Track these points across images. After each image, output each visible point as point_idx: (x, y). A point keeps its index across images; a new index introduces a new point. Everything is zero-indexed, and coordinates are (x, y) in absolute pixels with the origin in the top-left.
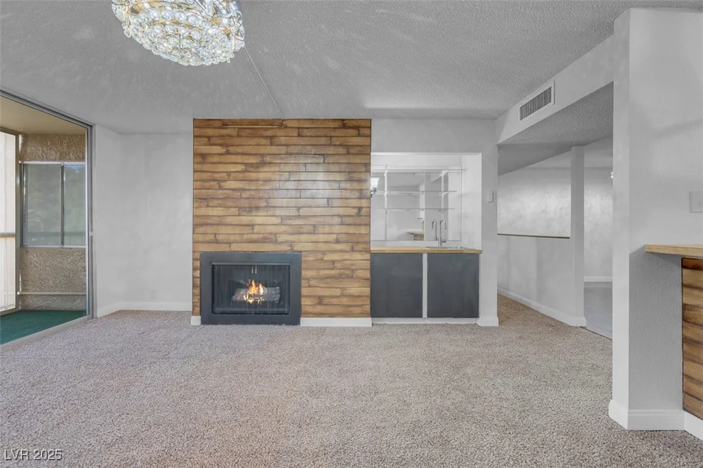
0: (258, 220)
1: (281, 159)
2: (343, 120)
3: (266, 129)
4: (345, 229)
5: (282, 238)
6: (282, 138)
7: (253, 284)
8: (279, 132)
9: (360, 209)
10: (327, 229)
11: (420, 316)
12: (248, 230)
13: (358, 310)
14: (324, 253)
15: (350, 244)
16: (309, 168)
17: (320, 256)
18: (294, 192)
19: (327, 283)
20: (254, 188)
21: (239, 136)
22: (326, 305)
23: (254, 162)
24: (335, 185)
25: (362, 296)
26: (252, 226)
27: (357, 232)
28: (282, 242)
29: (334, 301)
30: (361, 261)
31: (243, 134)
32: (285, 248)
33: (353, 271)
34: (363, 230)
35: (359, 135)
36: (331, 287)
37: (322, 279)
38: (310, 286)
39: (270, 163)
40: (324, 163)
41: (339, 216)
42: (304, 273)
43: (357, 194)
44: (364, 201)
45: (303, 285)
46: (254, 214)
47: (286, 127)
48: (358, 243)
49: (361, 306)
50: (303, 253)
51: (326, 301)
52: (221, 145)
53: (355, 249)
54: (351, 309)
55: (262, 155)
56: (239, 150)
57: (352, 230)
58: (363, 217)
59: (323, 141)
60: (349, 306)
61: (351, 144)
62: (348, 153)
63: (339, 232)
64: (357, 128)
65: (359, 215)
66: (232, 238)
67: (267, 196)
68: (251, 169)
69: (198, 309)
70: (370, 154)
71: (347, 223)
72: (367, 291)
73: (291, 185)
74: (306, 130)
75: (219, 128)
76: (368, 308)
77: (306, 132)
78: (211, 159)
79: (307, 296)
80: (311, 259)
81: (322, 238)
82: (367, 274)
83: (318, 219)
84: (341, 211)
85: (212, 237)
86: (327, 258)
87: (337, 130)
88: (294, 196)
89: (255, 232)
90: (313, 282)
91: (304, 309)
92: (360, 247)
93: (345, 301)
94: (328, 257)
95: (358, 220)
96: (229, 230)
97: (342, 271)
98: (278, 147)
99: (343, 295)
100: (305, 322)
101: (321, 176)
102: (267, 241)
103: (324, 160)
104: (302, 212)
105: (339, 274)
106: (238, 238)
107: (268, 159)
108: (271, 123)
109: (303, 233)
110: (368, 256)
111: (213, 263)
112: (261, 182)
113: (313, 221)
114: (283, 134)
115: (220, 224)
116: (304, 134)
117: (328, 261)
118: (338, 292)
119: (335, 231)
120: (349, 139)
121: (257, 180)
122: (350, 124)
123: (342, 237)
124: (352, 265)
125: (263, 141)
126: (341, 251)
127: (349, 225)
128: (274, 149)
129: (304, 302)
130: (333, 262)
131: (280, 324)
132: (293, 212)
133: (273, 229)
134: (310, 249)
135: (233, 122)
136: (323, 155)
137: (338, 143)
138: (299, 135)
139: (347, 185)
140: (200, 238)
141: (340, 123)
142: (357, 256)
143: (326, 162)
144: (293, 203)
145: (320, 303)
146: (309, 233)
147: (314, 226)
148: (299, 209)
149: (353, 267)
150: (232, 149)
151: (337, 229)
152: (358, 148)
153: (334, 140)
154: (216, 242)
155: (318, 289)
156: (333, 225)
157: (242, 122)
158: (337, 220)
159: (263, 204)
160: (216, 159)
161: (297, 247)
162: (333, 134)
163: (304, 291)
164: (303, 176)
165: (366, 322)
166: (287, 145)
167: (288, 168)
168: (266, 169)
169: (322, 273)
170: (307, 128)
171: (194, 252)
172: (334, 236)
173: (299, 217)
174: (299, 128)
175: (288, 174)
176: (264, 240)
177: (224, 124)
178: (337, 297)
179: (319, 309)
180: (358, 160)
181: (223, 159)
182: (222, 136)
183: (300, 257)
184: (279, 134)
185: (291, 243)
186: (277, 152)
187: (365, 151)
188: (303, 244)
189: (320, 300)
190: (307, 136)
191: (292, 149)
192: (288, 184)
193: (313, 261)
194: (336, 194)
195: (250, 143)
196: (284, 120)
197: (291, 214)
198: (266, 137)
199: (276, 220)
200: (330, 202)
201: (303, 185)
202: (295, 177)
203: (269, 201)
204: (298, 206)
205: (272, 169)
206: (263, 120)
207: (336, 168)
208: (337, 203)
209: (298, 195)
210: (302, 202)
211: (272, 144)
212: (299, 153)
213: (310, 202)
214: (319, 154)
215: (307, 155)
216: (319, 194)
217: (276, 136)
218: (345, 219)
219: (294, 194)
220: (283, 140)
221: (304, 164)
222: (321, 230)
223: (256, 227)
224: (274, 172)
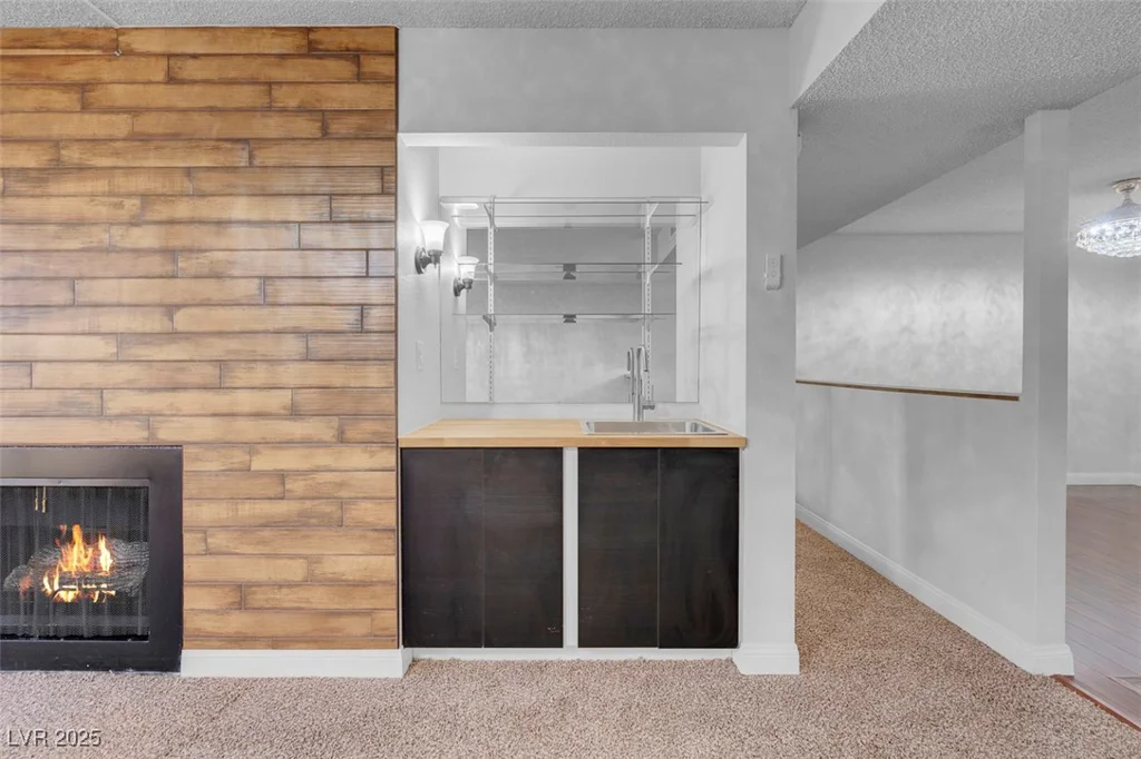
0: (47, 346)
1: (116, 154)
2: (309, 30)
3: (67, 60)
4: (315, 374)
5: (118, 403)
6: (118, 90)
7: (77, 533)
8: (106, 70)
9: (363, 308)
10: (260, 374)
11: (557, 641)
12: (17, 376)
13: (357, 626)
14: (252, 447)
15: (335, 421)
16: (209, 183)
17: (239, 457)
18: (157, 259)
19: (263, 542)
20: (31, 245)
22: (261, 609)
23: (32, 164)
24: (288, 237)
25: (372, 584)
26: (27, 364)
27: (354, 383)
28: (122, 416)
29: (287, 598)
30: (366, 472)
32: (131, 434)
33: (343, 504)
34: (374, 377)
35: (360, 78)
36: (276, 556)
37: (246, 529)
38: (208, 552)
39: (80, 167)
40: (251, 165)
41: (296, 331)
42: (191, 512)
43: (353, 264)
44: (373, 285)
45: (186, 549)
46: (32, 326)
47: (129, 53)
48: (357, 415)
49: (369, 613)
50: (187, 451)
51: (259, 598)
53: (351, 434)
54: (334, 623)
55: (57, 144)
57: (337, 376)
58: (374, 337)
59: (245, 96)
60: (333, 614)
61: (336, 106)
62: (325, 134)
63: (298, 382)
64: (354, 55)
65: (361, 329)
67: (71, 271)
68: (22, 187)
70: (394, 139)
71: (324, 354)
72: (387, 565)
73: (146, 237)
74: (191, 62)
76: (391, 619)
77: (191, 69)
79: (200, 584)
80: (214, 466)
81: (245, 401)
82: (389, 515)
83: (233, 344)
84: (305, 317)
86: (260, 463)
87: (290, 62)
88: (158, 270)
89: (36, 383)
90: (219, 540)
91: (191, 623)
92: (368, 426)
93: (319, 598)
94: (264, 462)
95: (358, 345)
97: (308, 504)
98: (106, 118)
99: (309, 581)
100: (197, 662)
101: (240, 208)
102: (73, 410)
103: (251, 157)
104: (182, 320)
105: (300, 513)
107: (72, 155)
108: (80, 41)
109: (185, 388)
110: (390, 459)
112: (52, 229)
113: (218, 348)
114: (119, 75)
116: (185, 75)
117: (263, 473)
118: (296, 571)
119: (284, 381)
120: (325, 90)
121: (38, 222)
122: (328, 42)
123: (309, 399)
124: (341, 485)
125: (59, 99)
126: (308, 443)
127: (331, 360)
128: (94, 125)
129: (194, 600)
130: (281, 476)
131: (120, 668)
132: (155, 322)
133: (92, 374)
134: (211, 436)
136: (246, 141)
137: (293, 103)
138: (172, 80)
139: (322, 236)
141: (299, 40)
142: (357, 458)
143: (257, 162)
144: (154, 291)
145: (242, 605)
146: (205, 388)
147: (220, 363)
148: (170, 309)
149: (344, 494)
151: (292, 374)
152: (354, 121)
153: (277, 92)
155: (234, 560)
156: (280, 361)
158: (292, 346)
161: (167, 434)
162: (276, 73)
163: (193, 568)
164: (183, 209)
165: (389, 662)
166: (135, 111)
167: (141, 183)
168: (70, 186)
169: (247, 510)
170: (195, 56)
172: (285, 397)
173: (173, 336)
174: (169, 56)
175: (136, 201)
176: (66, 409)
178: (290, 585)
179: (237, 622)
180: (356, 155)
183: (179, 458)
184: (105, 76)
185: (147, 418)
186: (102, 133)
187: (381, 127)
188: (186, 420)
189: (241, 595)
190: (194, 82)
191: (149, 123)
192: (136, 232)
193: (217, 474)
194: (290, 263)
195: (17, 104)
196: (120, 32)
197: (147, 329)
198: (67, 86)
199: (102, 348)
200: (269, 289)
201: (185, 237)
202: (162, 211)
203: (80, 286)
204: (168, 301)
205: (89, 186)
206: (59, 33)
207: (283, 182)
208: (290, 291)
209: (169, 268)
210: (179, 289)
211: (85, 107)
212: (175, 136)
213: (209, 289)
214: (238, 141)
215: (192, 141)
216: (232, 263)
217: (100, 83)
218: (314, 343)
219: (156, 264)
220: (120, 94)
221: (188, 171)
222: (241, 376)
223: (38, 368)
224: (93, 195)
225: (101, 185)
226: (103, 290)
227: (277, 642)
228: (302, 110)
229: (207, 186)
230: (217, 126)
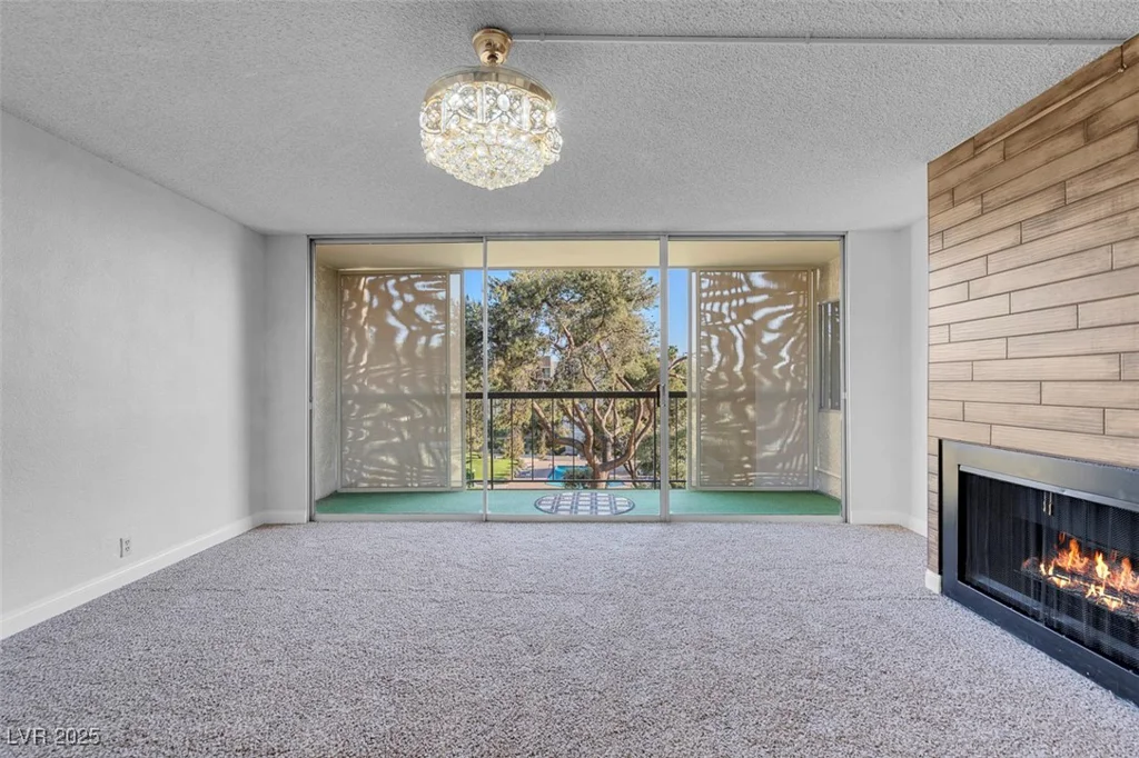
1: (1121, 171)
3: (1073, 103)
5: (1121, 424)
6: (1122, 107)
8: (1108, 94)
12: (1029, 394)
21: (1006, 159)
23: (1040, 210)
28: (1122, 436)
31: (1015, 149)
32: (1132, 455)
39: (1084, 199)
52: (972, 197)
55: (1063, 184)
56: (1006, 193)
66: (994, 412)
67: (1076, 297)
69: (935, 559)
75: (969, 160)
78: (955, 237)
85: (956, 408)
89: (1046, 400)
98: (1109, 140)
102: (1075, 428)
106: (1004, 413)
107: (1077, 189)
108: (1084, 79)
111: (961, 469)
114: (1123, 93)
125: (1065, 143)
128: (1097, 152)
133: (1095, 393)
135: (994, 131)
140: (939, 409)
150: (991, 198)
154: (964, 419)
157: (1013, 119)
160: (963, 233)
168: (1075, 218)
177: (976, 144)
181: (975, 228)
182: (975, 177)
184: (1109, 99)
186: (1106, 156)
198: (1071, 129)
203: (1083, 310)
205: (1091, 214)
206: (1066, 83)
211: (1089, 139)
217: (1104, 109)
220: (1124, 109)
223: (1047, 387)
224: (1096, 221)
225: (1104, 208)
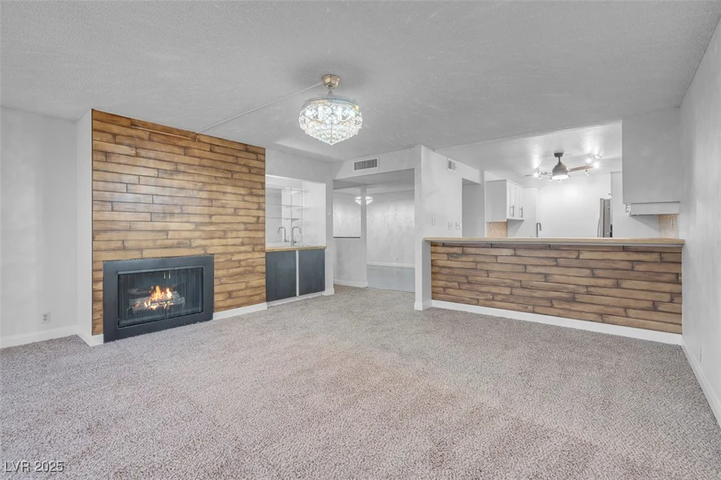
0: (173, 226)
1: (195, 169)
2: (246, 145)
3: (180, 139)
4: (247, 234)
5: (196, 243)
7: (158, 289)
8: (192, 145)
9: (258, 217)
10: (234, 234)
11: (295, 295)
12: (163, 236)
13: (257, 298)
14: (232, 254)
15: (252, 246)
16: (222, 181)
17: (229, 257)
18: (207, 201)
19: (235, 279)
20: (168, 194)
21: (150, 140)
22: (235, 297)
23: (168, 168)
24: (240, 198)
25: (260, 287)
26: (166, 232)
27: (256, 236)
28: (197, 247)
29: (241, 293)
30: (259, 258)
31: (155, 139)
32: (199, 252)
33: (254, 267)
34: (260, 234)
35: (257, 160)
36: (238, 283)
37: (231, 276)
38: (221, 284)
39: (183, 172)
40: (232, 178)
41: (243, 223)
42: (216, 273)
43: (256, 206)
44: (261, 211)
45: (215, 284)
46: (168, 220)
47: (199, 141)
48: (257, 244)
49: (259, 294)
50: (215, 256)
51: (234, 294)
52: (129, 146)
53: (255, 249)
54: (252, 298)
55: (176, 163)
56: (152, 154)
57: (252, 234)
58: (260, 225)
59: (231, 159)
60: (251, 296)
61: (252, 165)
62: (250, 172)
63: (243, 236)
64: (256, 153)
65: (257, 222)
66: (144, 244)
67: (181, 203)
68: (165, 176)
69: (100, 327)
70: (264, 175)
71: (249, 229)
72: (263, 282)
73: (204, 195)
75: (127, 127)
76: (264, 295)
77: (217, 149)
78: (114, 159)
79: (218, 293)
80: (222, 260)
81: (231, 241)
82: (264, 269)
83: (228, 226)
84: (245, 219)
85: (119, 244)
86: (234, 258)
87: (242, 152)
88: (207, 204)
89: (169, 237)
90: (224, 280)
91: (217, 304)
92: (260, 247)
93: (248, 292)
95: (257, 227)
96: (140, 236)
97: (246, 268)
98: (192, 158)
99: (247, 288)
100: (218, 316)
101: (229, 189)
102: (181, 246)
103: (232, 175)
104: (214, 219)
105: (245, 271)
106: (151, 244)
107: (182, 168)
108: (185, 134)
109: (215, 238)
110: (264, 255)
111: (119, 273)
112: (175, 189)
113: (223, 227)
114: (196, 147)
115: (130, 230)
116: (215, 150)
117: (234, 261)
118: (243, 286)
119: (239, 236)
120: (251, 161)
121: (170, 187)
122: (250, 149)
123: (246, 241)
124: (254, 262)
125: (177, 150)
126: (246, 252)
127: (251, 230)
128: (187, 159)
129: (217, 298)
130: (239, 261)
131: (195, 322)
132: (206, 220)
133: (188, 235)
134: (222, 252)
135: (145, 125)
136: (231, 171)
137: (242, 163)
138: (211, 151)
139: (249, 198)
140: (103, 245)
141: (244, 147)
142: (257, 255)
143: (234, 177)
144: (206, 210)
145: (230, 297)
146: (220, 238)
147: (224, 231)
148: (211, 216)
149: (254, 264)
150: (142, 153)
151: (242, 234)
152: (256, 170)
153: (239, 160)
154: (124, 248)
155: (227, 285)
156: (239, 231)
157: (154, 126)
158: (242, 227)
159: (177, 210)
160: (123, 160)
161: (210, 251)
162: (239, 155)
163: (216, 289)
164: (214, 188)
165: (263, 306)
166: (201, 158)
167: (202, 179)
168: (181, 177)
169: (231, 271)
170: (218, 146)
171: (93, 262)
172: (240, 240)
173: (211, 223)
174: (211, 144)
175: (201, 184)
176: (178, 246)
177: (133, 124)
178: (242, 290)
179: (229, 302)
180: (256, 179)
181: (131, 160)
182: (131, 137)
183: (213, 259)
184: (192, 146)
185: (204, 247)
186: (191, 163)
187: (261, 172)
188: (215, 247)
189: (230, 295)
190: (218, 153)
191: (204, 162)
192: (201, 193)
193: (223, 262)
194: (242, 204)
195: (163, 150)
196: (198, 134)
197: (204, 221)
198: (180, 147)
199: (191, 227)
200: (237, 211)
201: (215, 196)
202: (208, 188)
203: (184, 208)
204: (210, 213)
205: (186, 178)
206: (177, 130)
207: (241, 183)
208: (242, 212)
209: (210, 204)
210: (213, 210)
211: (186, 154)
212: (211, 167)
213: (221, 210)
214: (228, 170)
215: (217, 169)
216: (228, 204)
217: (190, 148)
218: (248, 226)
219: (206, 203)
220: (197, 152)
221: (216, 177)
222: (230, 235)
223: (170, 233)
224: (188, 181)
225: (190, 178)
226: (191, 209)
227: (238, 306)
228: (244, 165)
229: (221, 182)
230: (223, 166)
